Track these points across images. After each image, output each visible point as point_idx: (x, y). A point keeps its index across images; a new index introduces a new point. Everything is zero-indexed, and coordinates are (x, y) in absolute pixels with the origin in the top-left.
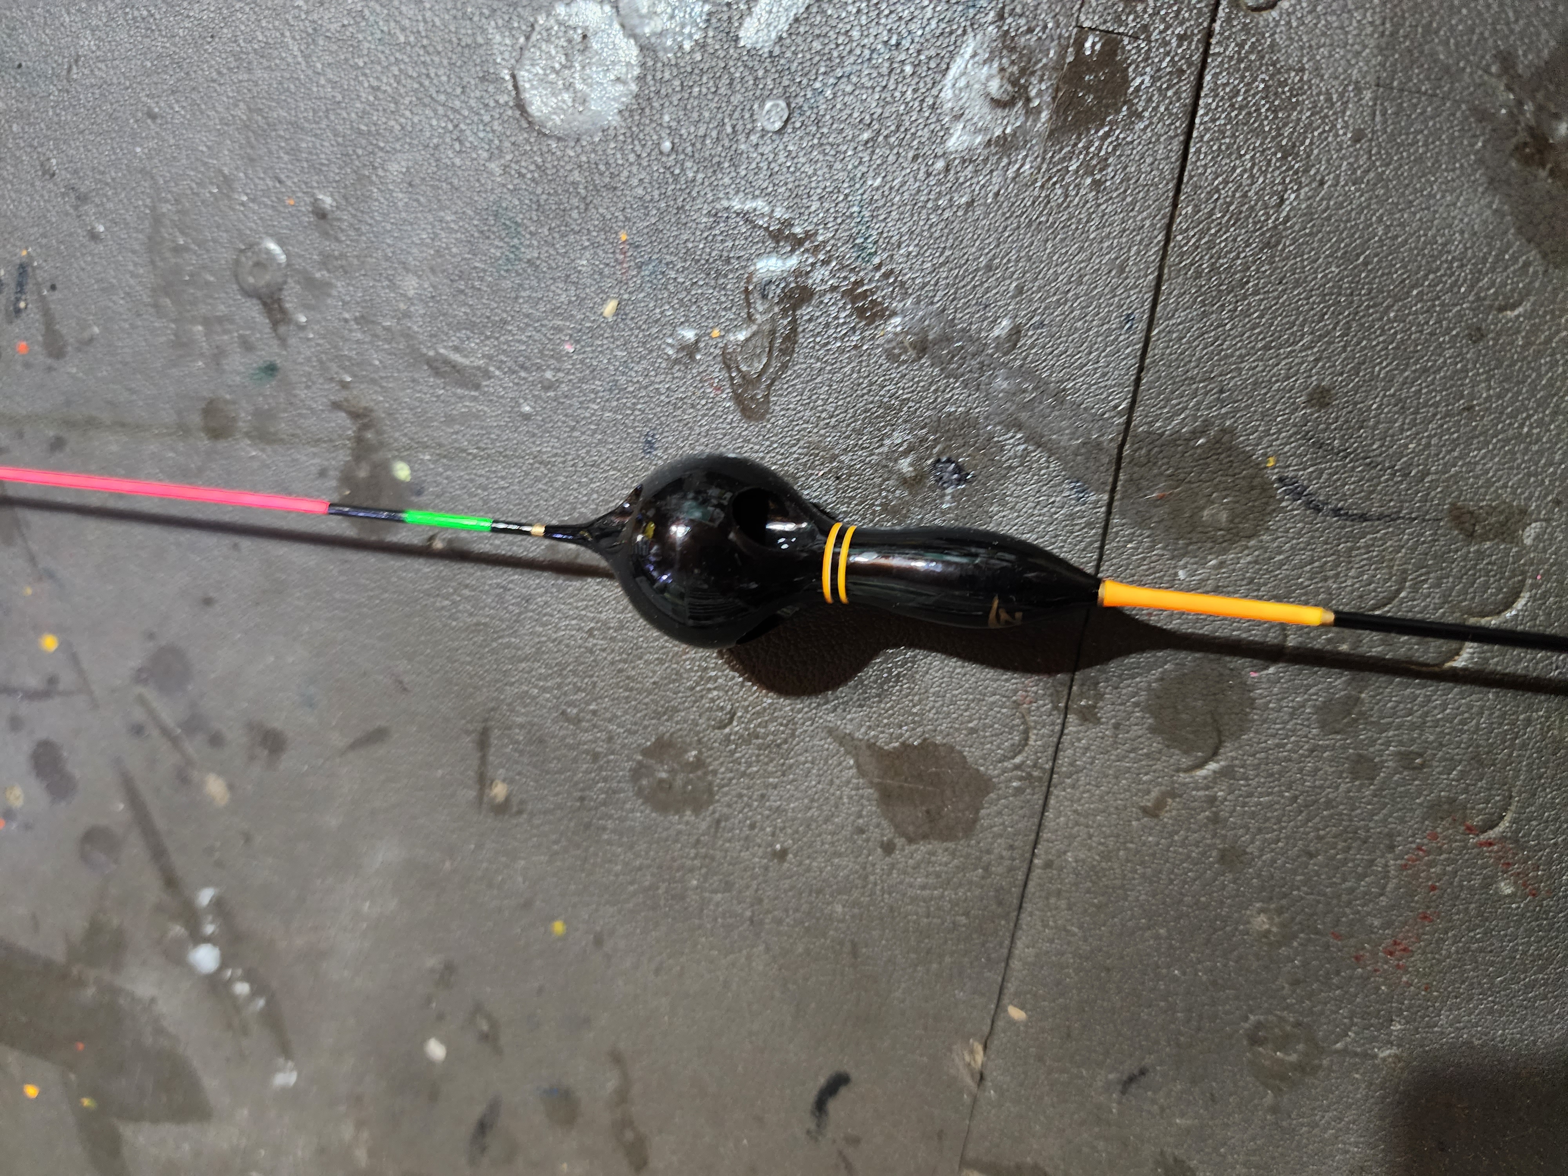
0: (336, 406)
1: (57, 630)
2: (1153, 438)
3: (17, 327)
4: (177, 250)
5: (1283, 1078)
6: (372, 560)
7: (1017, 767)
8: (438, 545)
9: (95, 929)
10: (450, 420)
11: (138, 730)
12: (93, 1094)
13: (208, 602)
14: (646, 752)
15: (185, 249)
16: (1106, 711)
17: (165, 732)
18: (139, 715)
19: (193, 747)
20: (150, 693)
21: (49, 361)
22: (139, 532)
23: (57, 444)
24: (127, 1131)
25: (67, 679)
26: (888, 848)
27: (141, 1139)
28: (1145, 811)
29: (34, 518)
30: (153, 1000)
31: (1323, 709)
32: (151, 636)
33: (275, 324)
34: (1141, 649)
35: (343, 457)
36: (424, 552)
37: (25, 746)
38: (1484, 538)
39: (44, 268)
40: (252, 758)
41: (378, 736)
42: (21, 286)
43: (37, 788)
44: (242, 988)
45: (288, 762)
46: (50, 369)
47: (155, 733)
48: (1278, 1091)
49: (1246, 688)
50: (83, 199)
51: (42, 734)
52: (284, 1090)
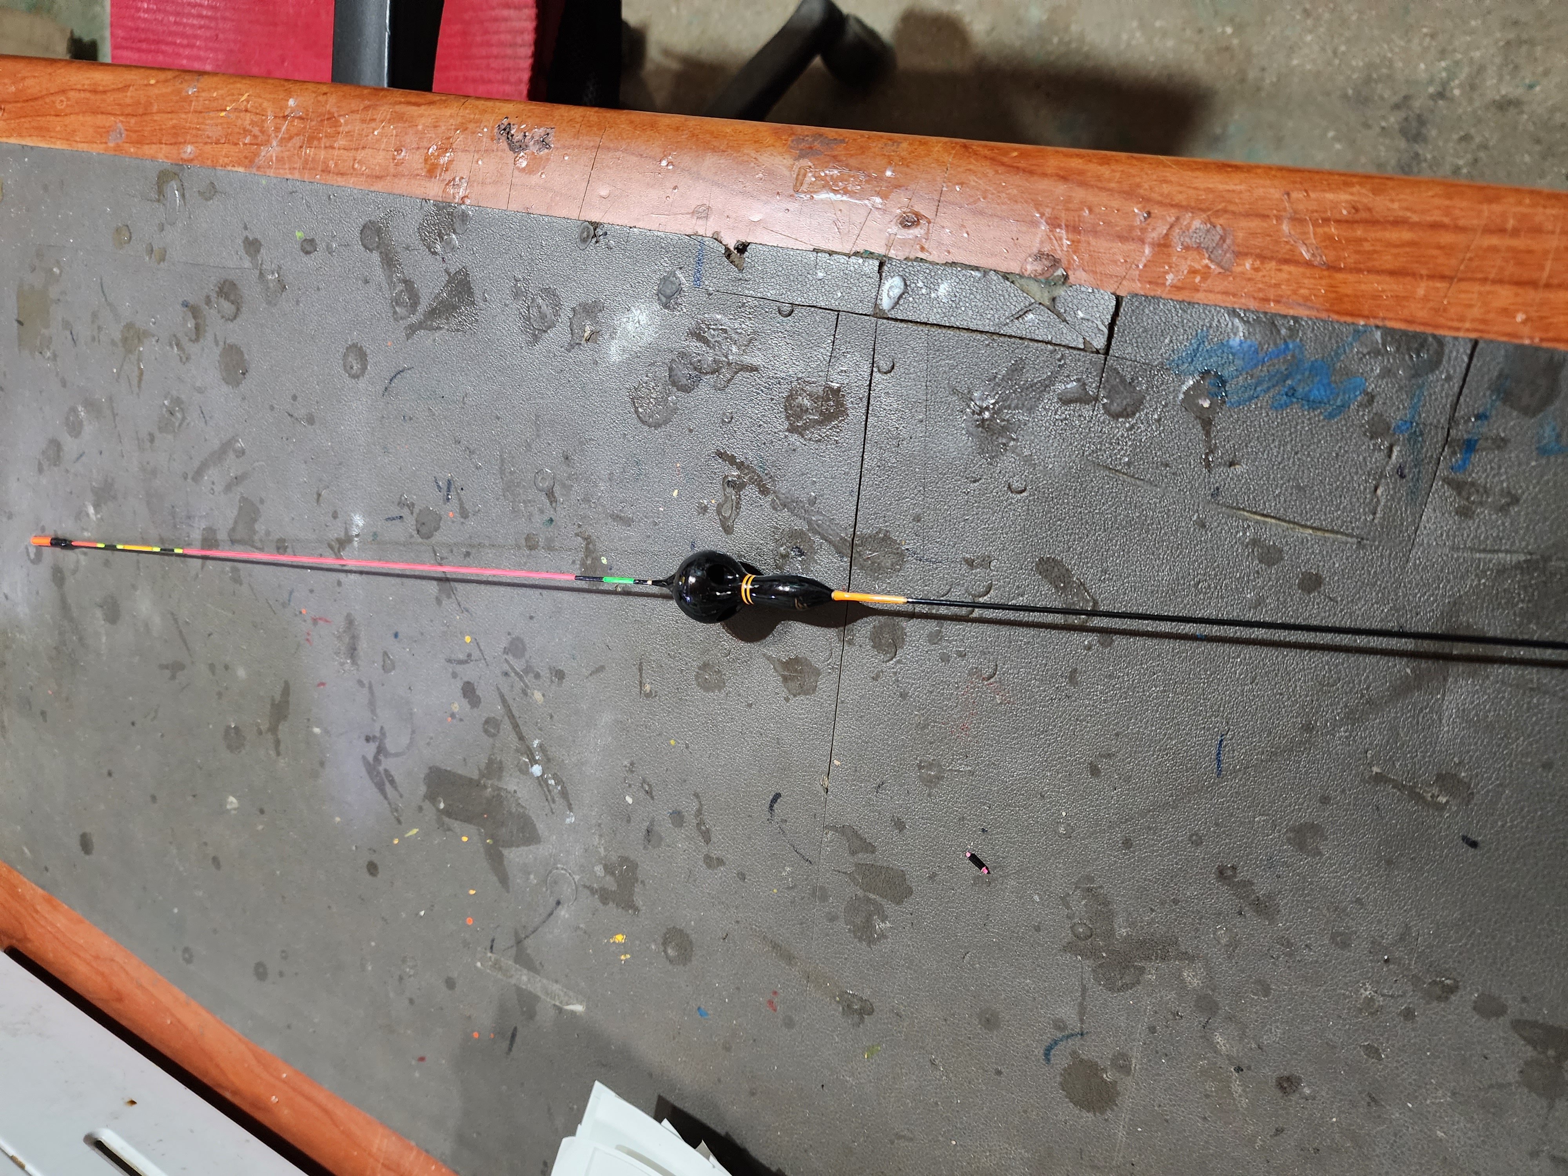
0: (577, 535)
1: (471, 634)
2: (862, 537)
3: (448, 506)
4: (511, 473)
5: (931, 782)
6: (594, 596)
7: (829, 664)
8: (619, 589)
9: (491, 761)
10: (620, 539)
11: (506, 674)
12: (492, 838)
13: (531, 618)
14: (700, 668)
15: (515, 472)
16: (857, 640)
17: (517, 673)
18: (506, 667)
19: (529, 679)
20: (510, 658)
21: (462, 520)
22: (502, 589)
23: (468, 554)
24: (506, 852)
25: (476, 654)
26: (787, 700)
27: (512, 855)
28: (873, 678)
29: (459, 586)
30: (515, 792)
31: (930, 635)
32: (509, 634)
33: (551, 503)
34: (867, 616)
35: (582, 555)
36: (614, 593)
37: (459, 684)
38: (977, 568)
39: (458, 482)
40: (552, 681)
41: (602, 668)
42: (449, 490)
43: (465, 702)
44: (552, 782)
45: (566, 683)
46: (462, 523)
47: (513, 674)
48: (931, 788)
49: (903, 629)
50: (472, 452)
51: (466, 679)
52: (570, 824)
